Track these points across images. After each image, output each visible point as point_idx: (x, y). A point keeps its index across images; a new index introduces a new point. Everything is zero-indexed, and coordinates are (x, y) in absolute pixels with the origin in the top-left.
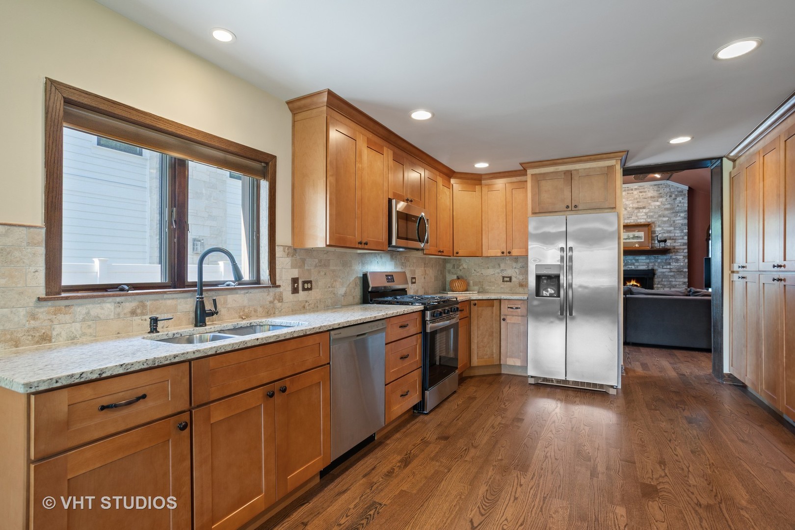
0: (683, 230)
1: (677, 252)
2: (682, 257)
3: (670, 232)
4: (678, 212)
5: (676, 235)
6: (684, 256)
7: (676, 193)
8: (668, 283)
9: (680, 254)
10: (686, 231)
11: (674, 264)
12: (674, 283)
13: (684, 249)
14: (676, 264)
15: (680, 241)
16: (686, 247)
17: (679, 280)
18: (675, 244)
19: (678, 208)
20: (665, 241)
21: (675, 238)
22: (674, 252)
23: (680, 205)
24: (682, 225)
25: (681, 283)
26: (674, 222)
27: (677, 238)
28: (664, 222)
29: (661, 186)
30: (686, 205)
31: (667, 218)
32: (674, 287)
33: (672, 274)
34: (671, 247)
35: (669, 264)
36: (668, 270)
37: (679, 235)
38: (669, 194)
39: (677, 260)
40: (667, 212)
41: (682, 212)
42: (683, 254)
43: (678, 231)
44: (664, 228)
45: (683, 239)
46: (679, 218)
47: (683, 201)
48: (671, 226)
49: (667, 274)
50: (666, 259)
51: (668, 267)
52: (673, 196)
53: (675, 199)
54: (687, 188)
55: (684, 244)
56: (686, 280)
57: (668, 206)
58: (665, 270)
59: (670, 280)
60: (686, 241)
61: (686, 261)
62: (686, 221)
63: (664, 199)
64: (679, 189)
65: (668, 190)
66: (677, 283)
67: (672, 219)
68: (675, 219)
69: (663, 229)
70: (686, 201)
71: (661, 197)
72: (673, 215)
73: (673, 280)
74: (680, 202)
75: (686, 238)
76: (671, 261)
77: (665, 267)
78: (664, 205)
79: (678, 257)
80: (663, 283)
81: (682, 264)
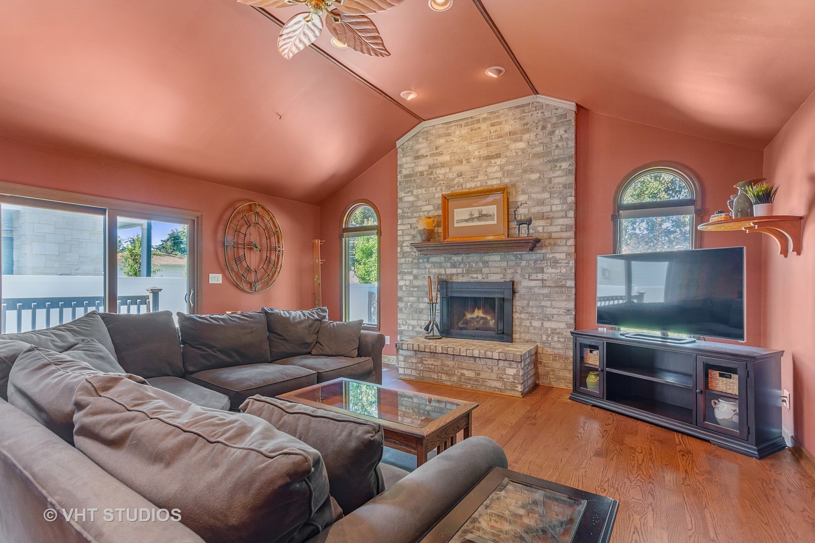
0: (566, 198)
1: (555, 244)
2: (563, 256)
3: (542, 203)
4: (557, 161)
5: (554, 208)
6: (568, 254)
7: (554, 120)
8: (540, 311)
9: (560, 249)
10: (571, 199)
11: (550, 270)
12: (549, 311)
13: (568, 239)
14: (554, 271)
15: (561, 221)
16: (571, 234)
17: (557, 304)
18: (551, 229)
19: (557, 152)
20: (529, 222)
21: (551, 215)
22: (550, 244)
23: (560, 144)
24: (565, 186)
25: (562, 311)
26: (550, 181)
27: (556, 215)
28: (532, 183)
29: (526, 108)
30: (572, 144)
31: (538, 175)
32: (549, 320)
33: (546, 291)
34: (545, 235)
35: (542, 271)
36: (539, 283)
37: (559, 208)
38: (541, 124)
39: (555, 263)
40: (537, 162)
41: (564, 160)
42: (565, 249)
43: (557, 201)
44: (533, 196)
45: (566, 217)
46: (559, 173)
47: (566, 136)
48: (544, 190)
49: (536, 290)
50: (536, 261)
51: (540, 276)
52: (549, 126)
53: (552, 133)
54: (571, 106)
55: (567, 228)
56: (572, 305)
57: (539, 149)
58: (533, 284)
59: (543, 304)
60: (571, 222)
61: (572, 263)
62: (572, 179)
63: (532, 135)
64: (560, 112)
65: (540, 115)
66: (555, 311)
67: (546, 176)
68: (551, 175)
69: (529, 198)
70: (571, 135)
71: (528, 131)
72: (549, 166)
73: (548, 303)
74: (561, 139)
75: (571, 214)
76: (544, 264)
77: (534, 277)
78: (533, 146)
79: (558, 256)
80: (530, 310)
81: (564, 271)
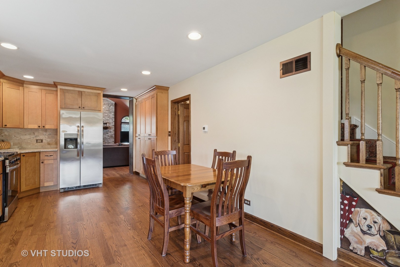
0: (113, 120)
1: (111, 128)
2: (112, 131)
3: (108, 120)
4: (111, 112)
5: (110, 121)
6: (113, 130)
7: (110, 104)
8: (107, 141)
9: (112, 129)
10: (114, 120)
11: (110, 133)
12: (109, 141)
13: (113, 128)
14: (110, 134)
15: (112, 124)
16: (114, 127)
17: (111, 140)
18: (110, 125)
19: (111, 110)
20: (106, 124)
21: (110, 123)
22: (110, 128)
23: (112, 109)
24: (112, 117)
25: (112, 141)
26: (110, 116)
27: (111, 123)
28: (106, 116)
29: (105, 100)
30: (114, 110)
31: (107, 114)
32: (109, 143)
33: (109, 137)
34: (108, 127)
35: (108, 133)
36: (107, 136)
37: (111, 121)
38: (108, 104)
39: (111, 132)
40: (107, 112)
41: (112, 112)
42: (113, 129)
43: (111, 120)
44: (106, 118)
45: (113, 123)
46: (111, 115)
47: (113, 108)
48: (108, 117)
49: (107, 137)
50: (107, 131)
51: (107, 135)
52: (109, 105)
53: (110, 107)
54: (114, 103)
55: (113, 126)
56: (114, 140)
57: (107, 109)
58: (106, 136)
59: (108, 140)
60: (114, 124)
61: (114, 132)
62: (114, 116)
63: (106, 106)
64: (112, 103)
65: (107, 102)
66: (111, 141)
67: (109, 115)
68: (110, 115)
69: (105, 119)
70: (114, 108)
71: (105, 105)
72: (109, 113)
73: (109, 140)
74: (112, 108)
75: (114, 123)
76: (108, 132)
77: (106, 135)
78: (106, 108)
79: (111, 131)
80: (105, 141)
81: (112, 133)
